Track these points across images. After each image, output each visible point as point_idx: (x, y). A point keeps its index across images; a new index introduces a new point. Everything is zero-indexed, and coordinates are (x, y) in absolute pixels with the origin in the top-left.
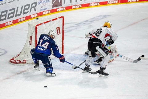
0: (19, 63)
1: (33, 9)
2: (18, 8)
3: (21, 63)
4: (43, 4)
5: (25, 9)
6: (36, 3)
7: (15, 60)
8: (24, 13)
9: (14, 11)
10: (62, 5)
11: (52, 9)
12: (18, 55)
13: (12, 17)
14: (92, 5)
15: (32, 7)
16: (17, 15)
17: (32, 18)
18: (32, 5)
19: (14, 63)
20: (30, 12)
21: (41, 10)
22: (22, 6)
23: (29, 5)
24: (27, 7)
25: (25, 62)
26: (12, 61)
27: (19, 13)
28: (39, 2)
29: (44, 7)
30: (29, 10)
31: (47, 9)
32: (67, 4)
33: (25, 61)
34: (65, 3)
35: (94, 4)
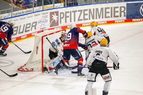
0: (27, 71)
1: (33, 28)
2: (20, 26)
3: (29, 71)
4: (42, 23)
5: (27, 28)
6: (36, 22)
7: (23, 69)
8: (26, 31)
9: (17, 29)
10: (58, 25)
11: (50, 28)
12: (25, 65)
13: (16, 34)
14: (84, 25)
16: (19, 33)
17: (33, 36)
18: (32, 24)
19: (22, 71)
20: (31, 30)
21: (41, 29)
22: (24, 25)
23: (30, 24)
26: (21, 69)
27: (21, 31)
28: (39, 22)
29: (43, 27)
30: (30, 29)
31: (45, 28)
32: (63, 24)
34: (61, 23)
35: (86, 25)
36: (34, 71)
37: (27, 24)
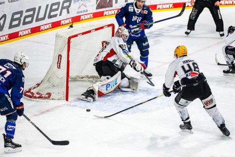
0: (39, 97)
1: (65, 11)
2: (40, 8)
3: (42, 97)
4: (82, 3)
7: (32, 93)
8: (50, 17)
9: (34, 13)
10: (112, 6)
11: (95, 11)
12: (38, 85)
13: (31, 22)
14: (161, 7)
15: (63, 8)
16: (37, 20)
17: (62, 25)
18: (63, 4)
19: (30, 97)
20: (60, 15)
21: (78, 13)
22: (47, 6)
23: (58, 3)
24: (55, 7)
25: (49, 97)
26: (28, 94)
29: (83, 8)
30: (58, 12)
31: (87, 11)
33: (49, 94)
34: (116, 2)
35: (164, 6)
36: (51, 98)
37: (53, 5)
